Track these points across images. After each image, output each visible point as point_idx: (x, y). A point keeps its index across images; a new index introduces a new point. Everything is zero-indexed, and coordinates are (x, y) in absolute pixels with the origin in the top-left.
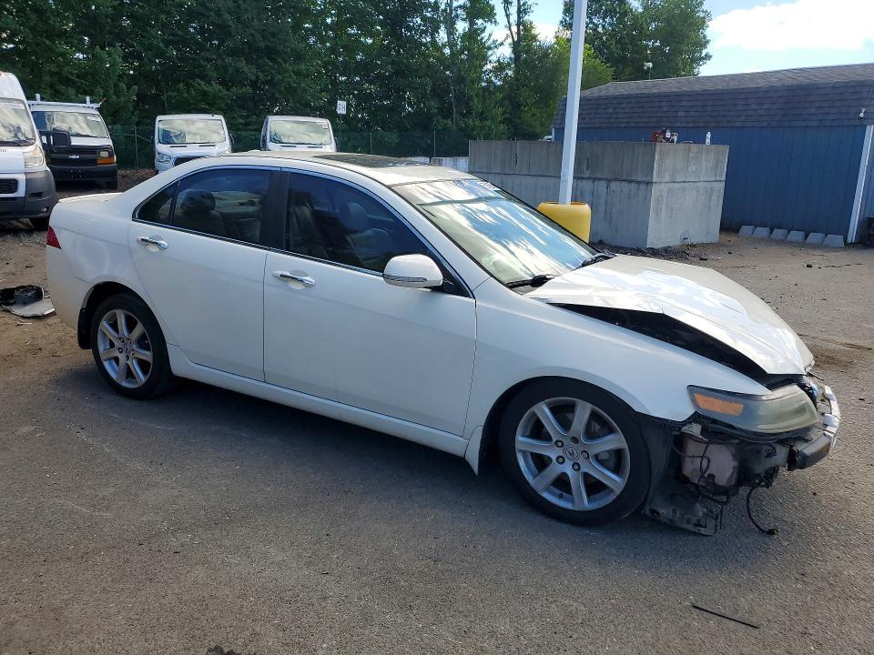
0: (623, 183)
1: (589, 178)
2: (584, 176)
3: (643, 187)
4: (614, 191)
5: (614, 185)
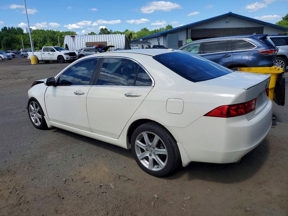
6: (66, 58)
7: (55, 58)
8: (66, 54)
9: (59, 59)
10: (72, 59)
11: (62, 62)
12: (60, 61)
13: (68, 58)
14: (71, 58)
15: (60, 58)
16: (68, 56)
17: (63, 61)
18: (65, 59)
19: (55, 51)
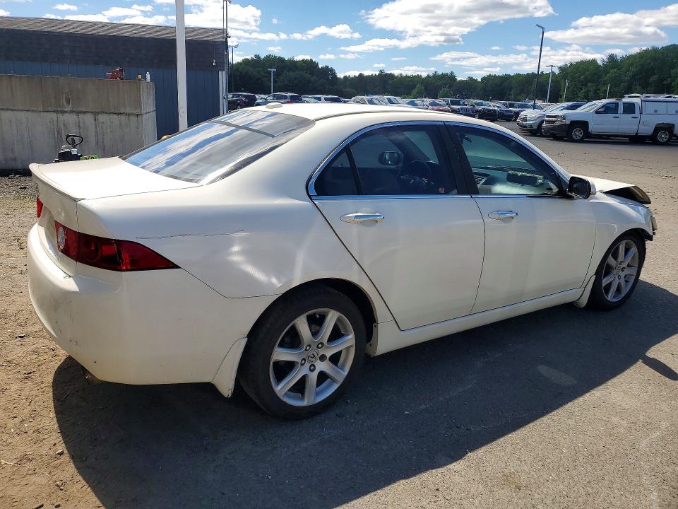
0: (111, 116)
1: (72, 112)
2: (66, 110)
3: (133, 118)
4: (103, 123)
5: (101, 118)
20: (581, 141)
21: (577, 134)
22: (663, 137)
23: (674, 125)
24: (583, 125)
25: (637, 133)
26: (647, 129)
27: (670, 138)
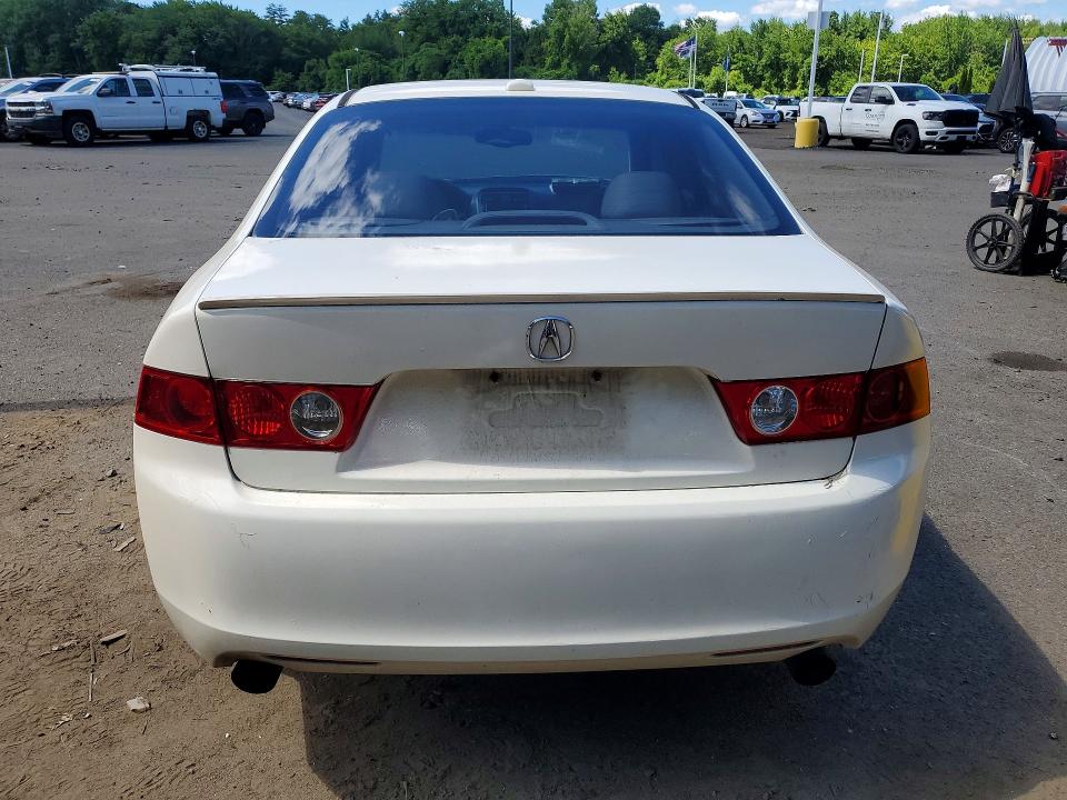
6: (928, 133)
7: (885, 129)
8: (932, 116)
9: (900, 136)
10: (953, 137)
11: (906, 149)
12: (901, 143)
13: (935, 133)
14: (949, 133)
15: (906, 132)
16: (937, 125)
17: (911, 146)
18: (923, 136)
19: (891, 102)
20: (89, 144)
21: (81, 132)
22: (200, 130)
23: (208, 112)
24: (85, 116)
25: (166, 127)
26: (178, 121)
27: (209, 132)
